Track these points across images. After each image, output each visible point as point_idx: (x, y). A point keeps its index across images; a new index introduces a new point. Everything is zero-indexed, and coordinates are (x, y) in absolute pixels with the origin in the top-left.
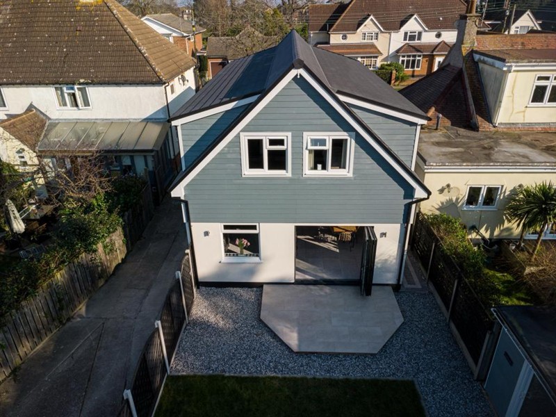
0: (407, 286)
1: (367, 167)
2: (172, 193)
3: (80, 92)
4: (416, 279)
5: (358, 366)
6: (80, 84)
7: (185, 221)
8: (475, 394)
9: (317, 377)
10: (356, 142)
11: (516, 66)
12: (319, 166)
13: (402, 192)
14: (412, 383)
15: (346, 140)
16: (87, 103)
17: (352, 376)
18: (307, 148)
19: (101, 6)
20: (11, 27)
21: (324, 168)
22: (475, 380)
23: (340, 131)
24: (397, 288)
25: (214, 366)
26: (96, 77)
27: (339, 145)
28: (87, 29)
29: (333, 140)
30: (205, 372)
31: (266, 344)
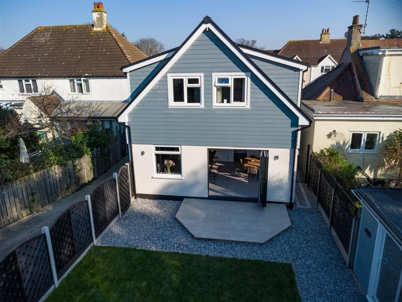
0: (299, 206)
1: (261, 100)
2: (119, 118)
3: (85, 83)
4: (308, 202)
5: (246, 251)
6: (85, 77)
7: (128, 143)
8: (345, 277)
9: (210, 255)
10: (252, 80)
11: (389, 51)
12: (225, 101)
13: (290, 121)
14: (290, 265)
15: (244, 79)
16: (88, 90)
17: (239, 257)
18: (215, 86)
19: (105, 32)
20: (49, 45)
21: (229, 102)
22: (347, 268)
23: (240, 72)
24: (290, 206)
25: (130, 243)
26: (96, 72)
27: (239, 83)
28: (95, 45)
29: (235, 79)
30: (123, 246)
31: (175, 233)
